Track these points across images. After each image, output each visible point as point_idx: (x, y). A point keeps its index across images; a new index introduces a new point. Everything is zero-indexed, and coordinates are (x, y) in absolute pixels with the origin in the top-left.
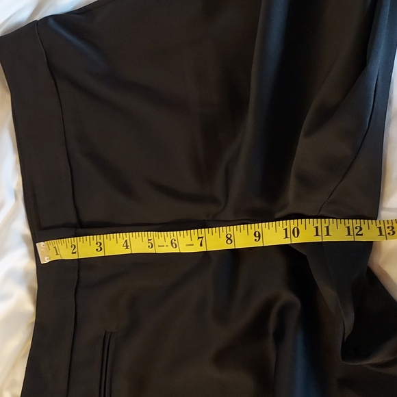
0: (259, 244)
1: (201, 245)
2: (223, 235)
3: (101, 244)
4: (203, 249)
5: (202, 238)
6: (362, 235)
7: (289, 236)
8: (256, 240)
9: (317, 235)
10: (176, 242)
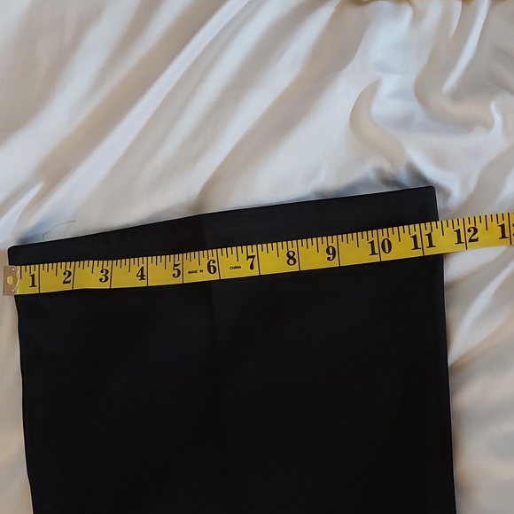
0: (334, 264)
1: (252, 267)
2: (283, 253)
3: (107, 272)
4: (255, 273)
5: (253, 257)
6: (477, 240)
7: (377, 251)
8: (329, 259)
9: (416, 247)
10: (216, 265)
